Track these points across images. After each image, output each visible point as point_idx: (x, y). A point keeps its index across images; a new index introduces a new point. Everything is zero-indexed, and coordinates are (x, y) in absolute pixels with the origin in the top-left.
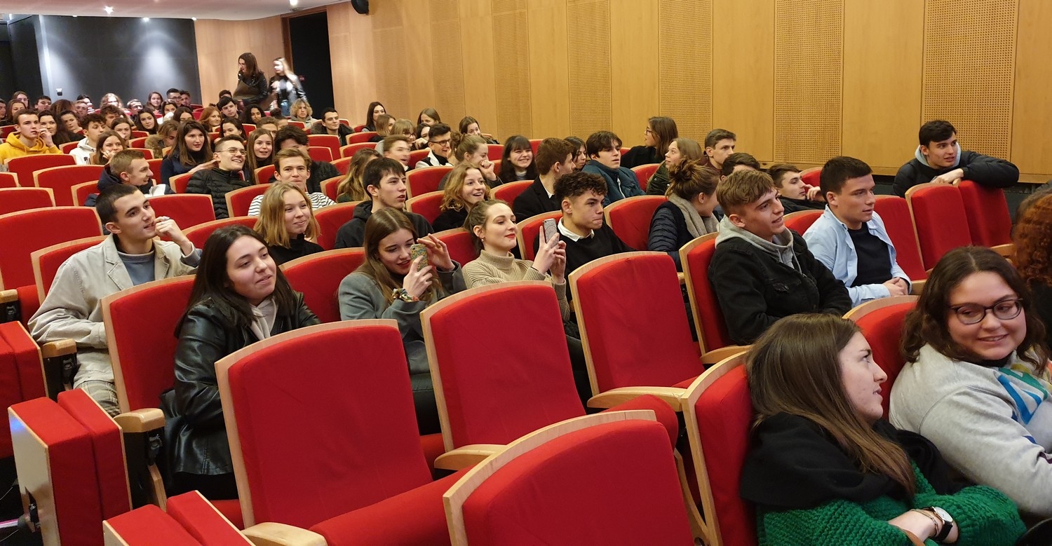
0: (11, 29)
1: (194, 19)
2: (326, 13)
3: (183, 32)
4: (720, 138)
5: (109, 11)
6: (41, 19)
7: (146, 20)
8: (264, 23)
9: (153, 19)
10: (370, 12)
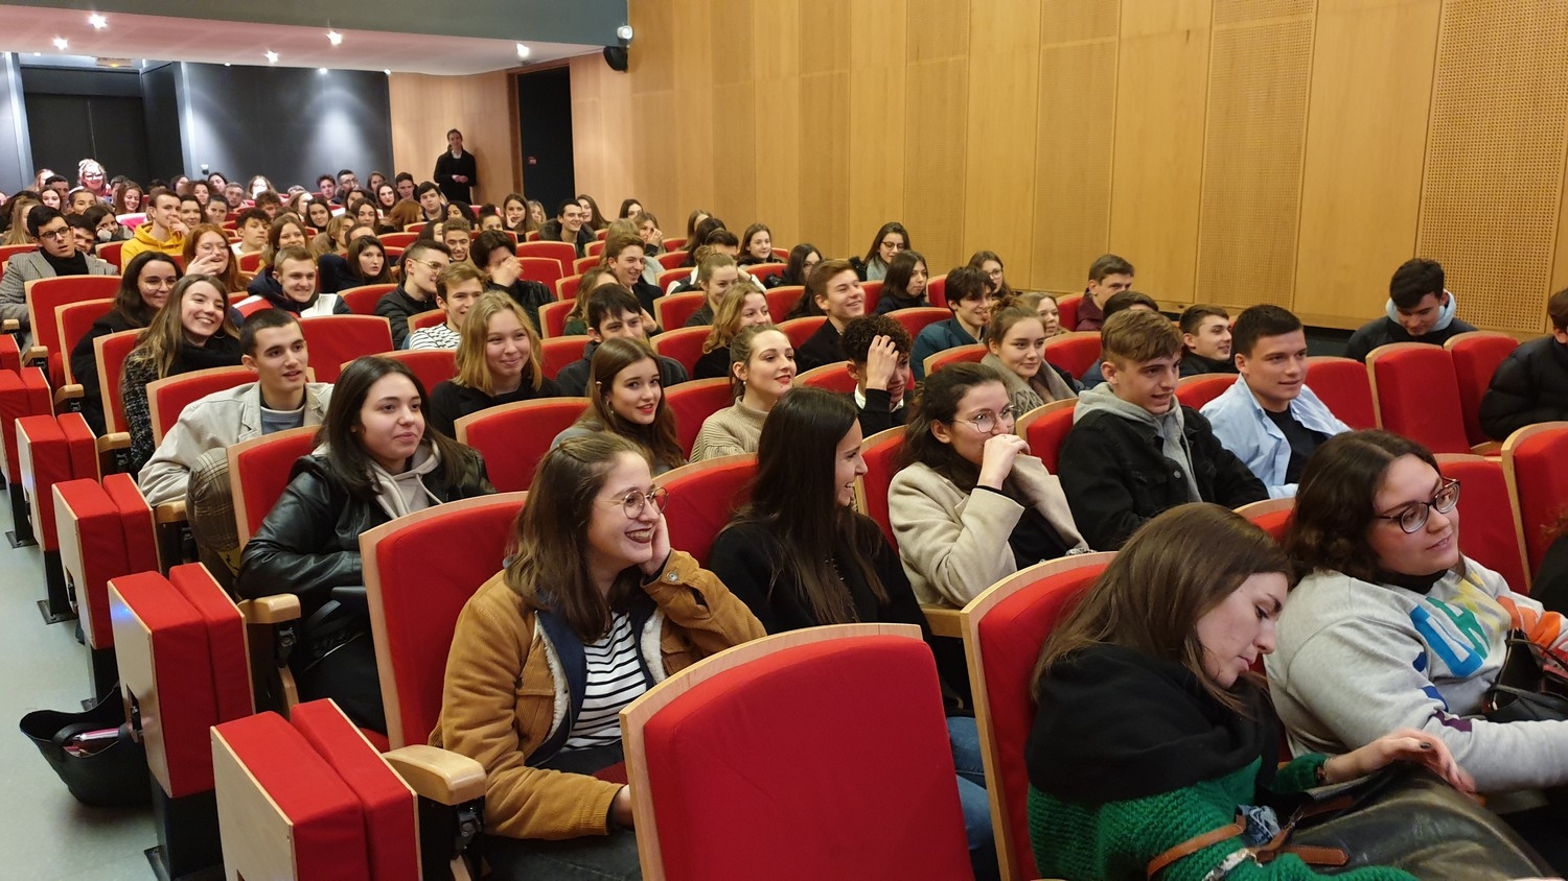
0: (144, 80)
1: (387, 72)
2: (568, 68)
3: (373, 90)
4: (1111, 271)
5: (273, 59)
6: (184, 67)
7: (323, 71)
8: (484, 80)
9: (332, 71)
10: (629, 68)
